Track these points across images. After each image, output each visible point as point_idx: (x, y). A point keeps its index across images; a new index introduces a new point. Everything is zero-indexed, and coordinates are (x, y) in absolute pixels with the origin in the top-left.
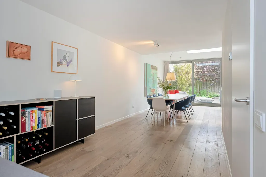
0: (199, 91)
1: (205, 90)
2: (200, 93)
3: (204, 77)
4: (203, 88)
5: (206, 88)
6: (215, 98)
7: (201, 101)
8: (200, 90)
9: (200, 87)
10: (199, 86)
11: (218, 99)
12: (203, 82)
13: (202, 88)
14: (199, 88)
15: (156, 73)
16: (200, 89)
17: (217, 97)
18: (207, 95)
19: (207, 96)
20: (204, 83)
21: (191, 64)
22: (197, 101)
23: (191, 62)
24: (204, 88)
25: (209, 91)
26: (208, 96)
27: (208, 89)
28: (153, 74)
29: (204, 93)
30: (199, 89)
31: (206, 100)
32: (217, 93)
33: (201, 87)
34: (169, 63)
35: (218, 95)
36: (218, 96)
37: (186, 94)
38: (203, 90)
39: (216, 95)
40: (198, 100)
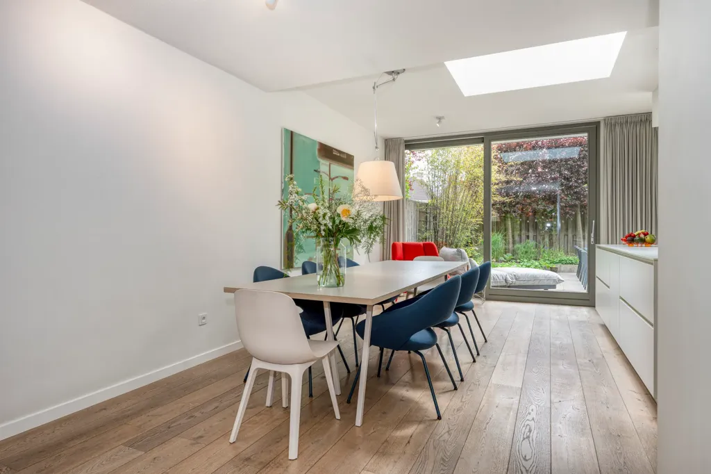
0: (511, 246)
1: (531, 243)
2: (514, 253)
3: (528, 201)
4: (524, 237)
5: (535, 238)
6: (563, 267)
7: (518, 283)
8: (514, 243)
9: (515, 232)
10: (513, 231)
11: (571, 271)
12: (524, 218)
13: (520, 235)
14: (513, 236)
15: (346, 178)
16: (517, 238)
17: (569, 267)
18: (536, 260)
19: (537, 263)
20: (526, 221)
21: (479, 148)
22: (504, 284)
23: (482, 140)
24: (528, 237)
25: (542, 246)
26: (541, 261)
27: (539, 238)
28: (332, 179)
29: (526, 252)
30: (511, 241)
31: (535, 278)
32: (567, 253)
33: (518, 232)
34: (402, 147)
35: (571, 258)
36: (572, 263)
37: (463, 258)
38: (523, 244)
39: (564, 258)
40: (506, 280)
